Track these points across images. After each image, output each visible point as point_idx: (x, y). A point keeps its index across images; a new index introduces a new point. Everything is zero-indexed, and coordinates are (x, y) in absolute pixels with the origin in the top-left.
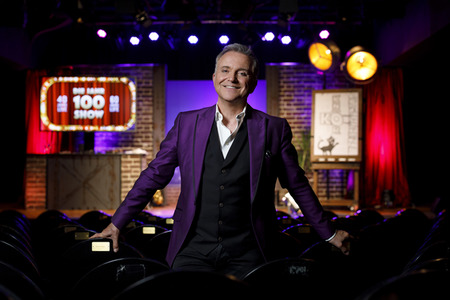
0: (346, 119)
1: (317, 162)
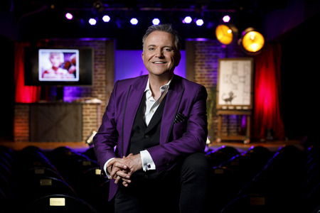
0: (242, 79)
1: (221, 109)
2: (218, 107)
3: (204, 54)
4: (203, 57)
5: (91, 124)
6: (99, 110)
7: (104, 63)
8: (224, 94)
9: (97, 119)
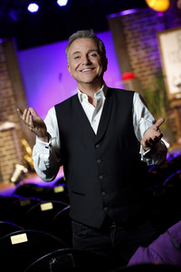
1: (175, 99)
2: (170, 97)
3: (135, 31)
4: (136, 35)
5: (8, 157)
6: (15, 136)
7: (6, 73)
8: (174, 79)
9: (15, 148)
